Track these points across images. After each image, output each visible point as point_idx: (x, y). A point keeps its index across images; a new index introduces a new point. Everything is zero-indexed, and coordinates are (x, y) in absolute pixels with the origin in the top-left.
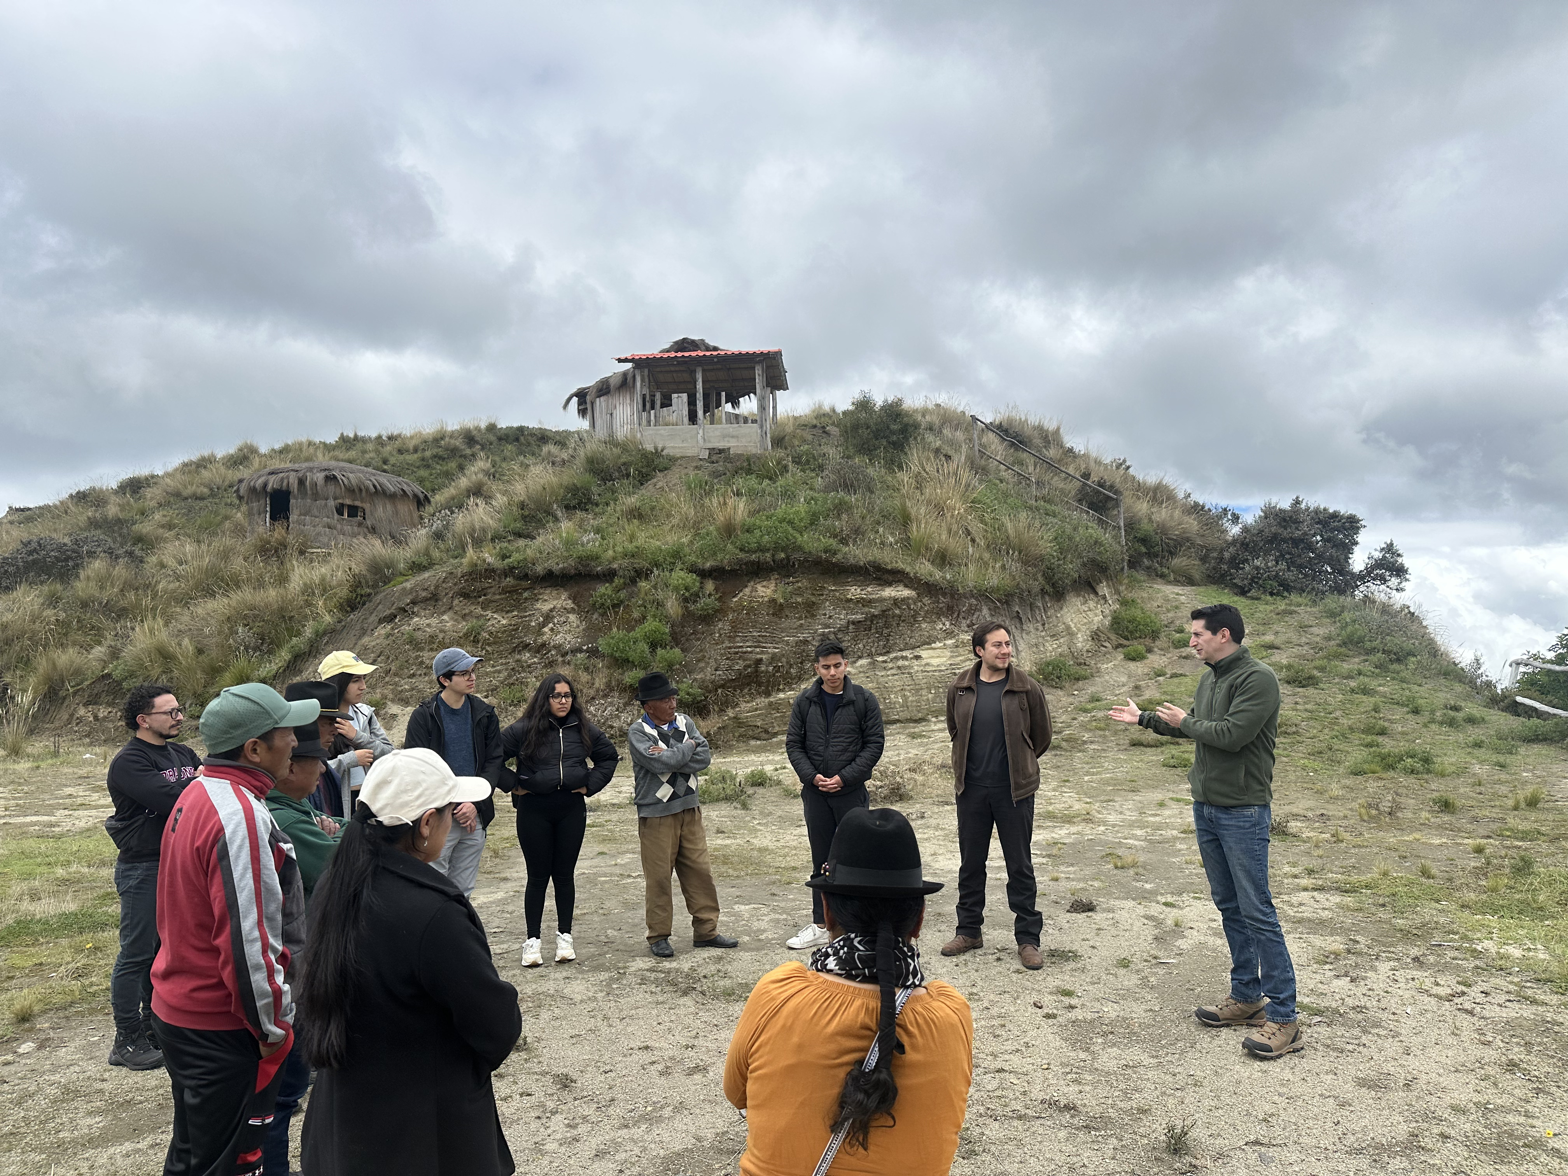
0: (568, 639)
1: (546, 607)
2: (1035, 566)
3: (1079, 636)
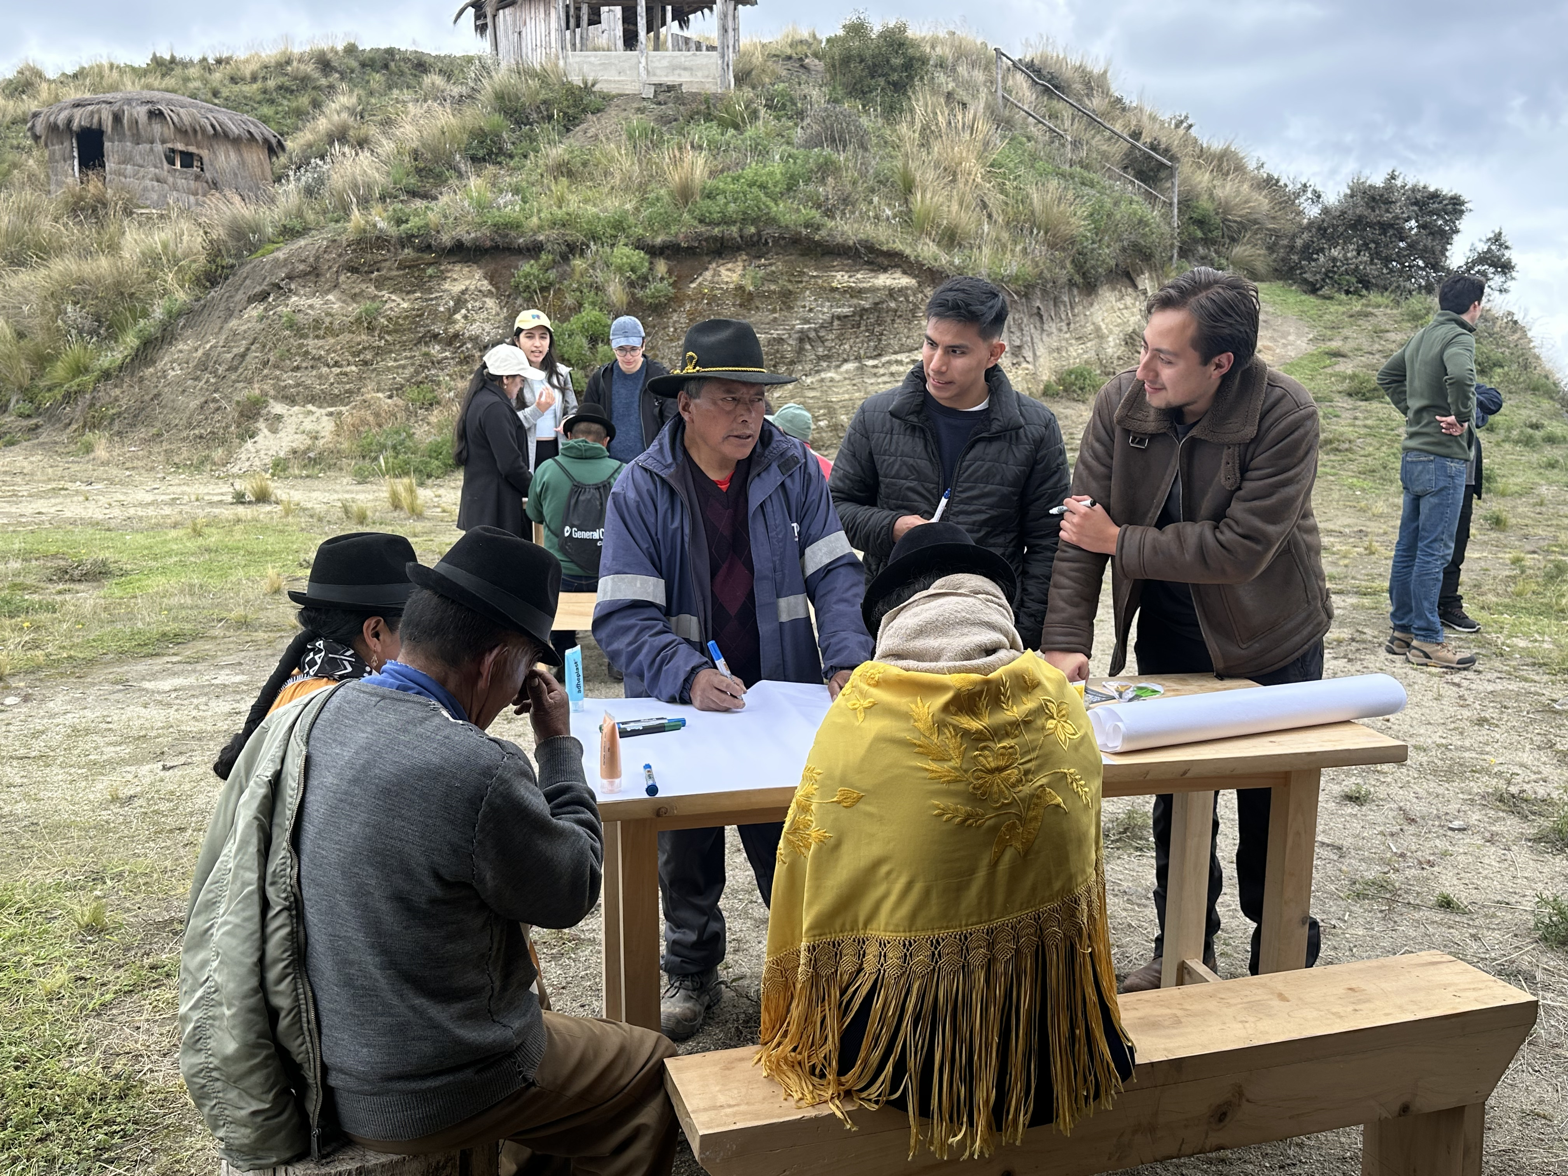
0: (487, 329)
1: (457, 288)
2: (1063, 249)
3: (1110, 339)
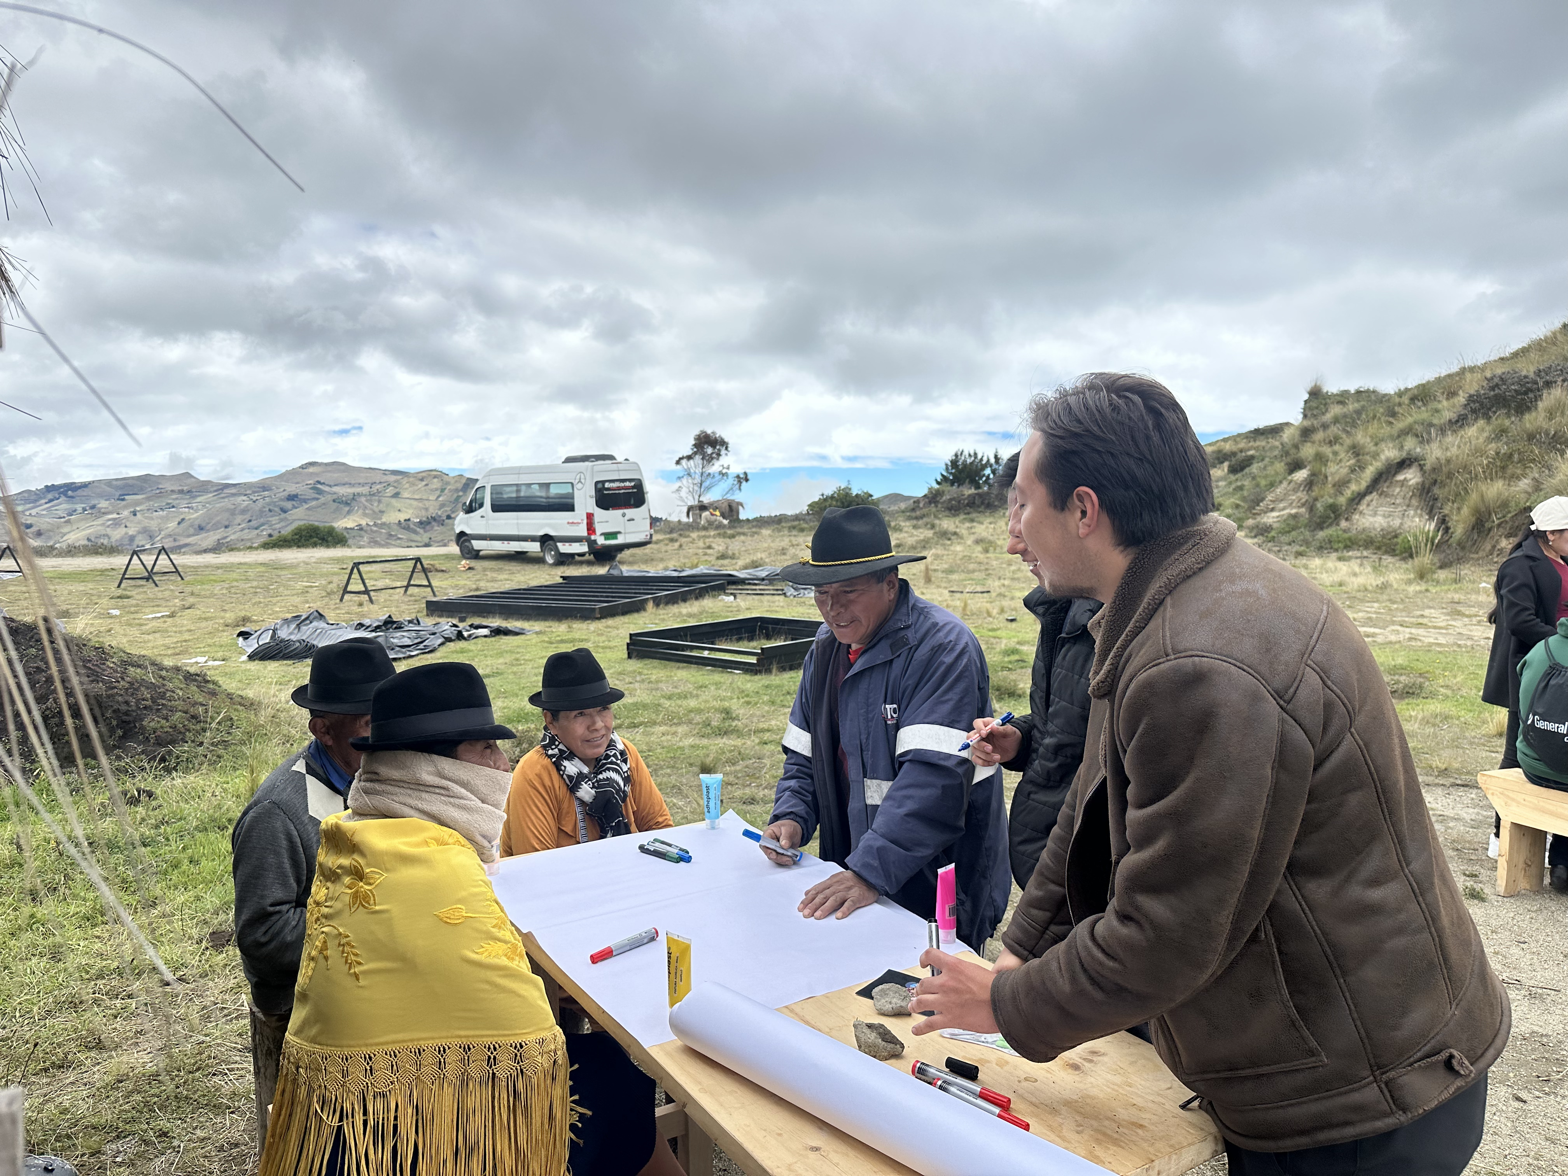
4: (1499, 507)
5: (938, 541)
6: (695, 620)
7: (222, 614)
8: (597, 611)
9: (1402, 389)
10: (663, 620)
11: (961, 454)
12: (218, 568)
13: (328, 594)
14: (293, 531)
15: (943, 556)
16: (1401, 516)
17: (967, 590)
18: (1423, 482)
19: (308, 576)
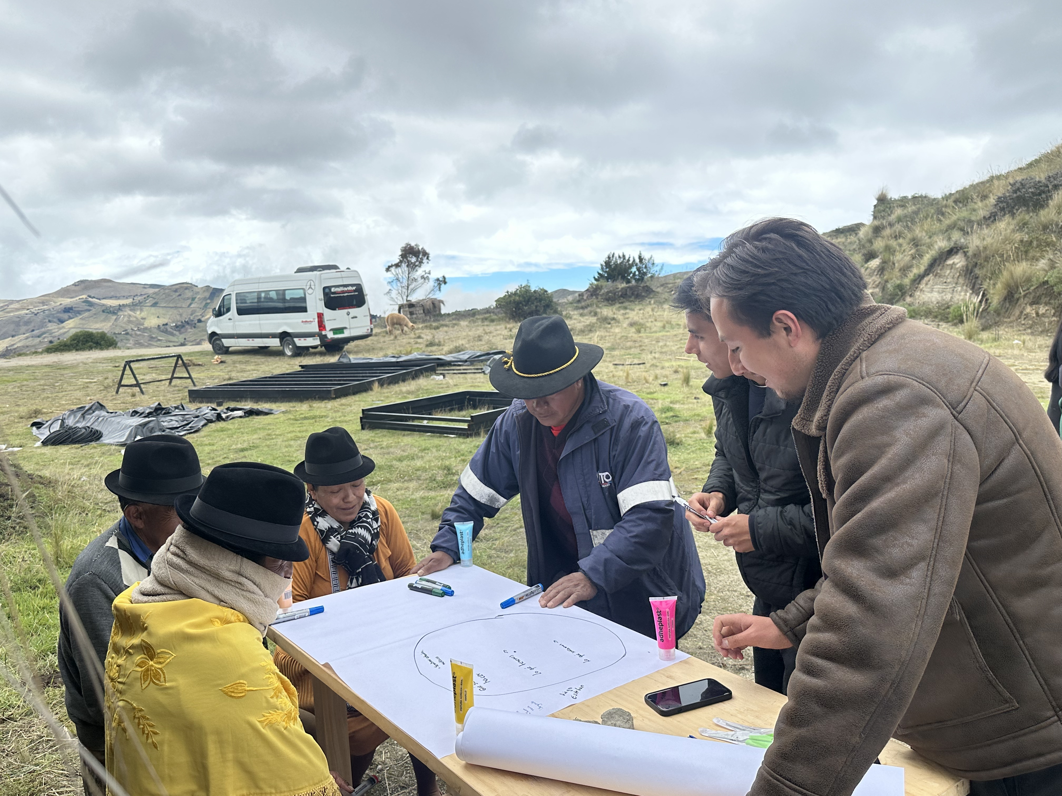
4: (1024, 282)
5: (600, 325)
6: (414, 396)
7: (17, 408)
8: (333, 392)
9: (947, 194)
10: (388, 397)
11: (613, 256)
12: (10, 370)
13: (106, 388)
14: (71, 337)
15: (605, 336)
16: (951, 291)
17: (627, 363)
18: (967, 265)
19: (87, 374)
